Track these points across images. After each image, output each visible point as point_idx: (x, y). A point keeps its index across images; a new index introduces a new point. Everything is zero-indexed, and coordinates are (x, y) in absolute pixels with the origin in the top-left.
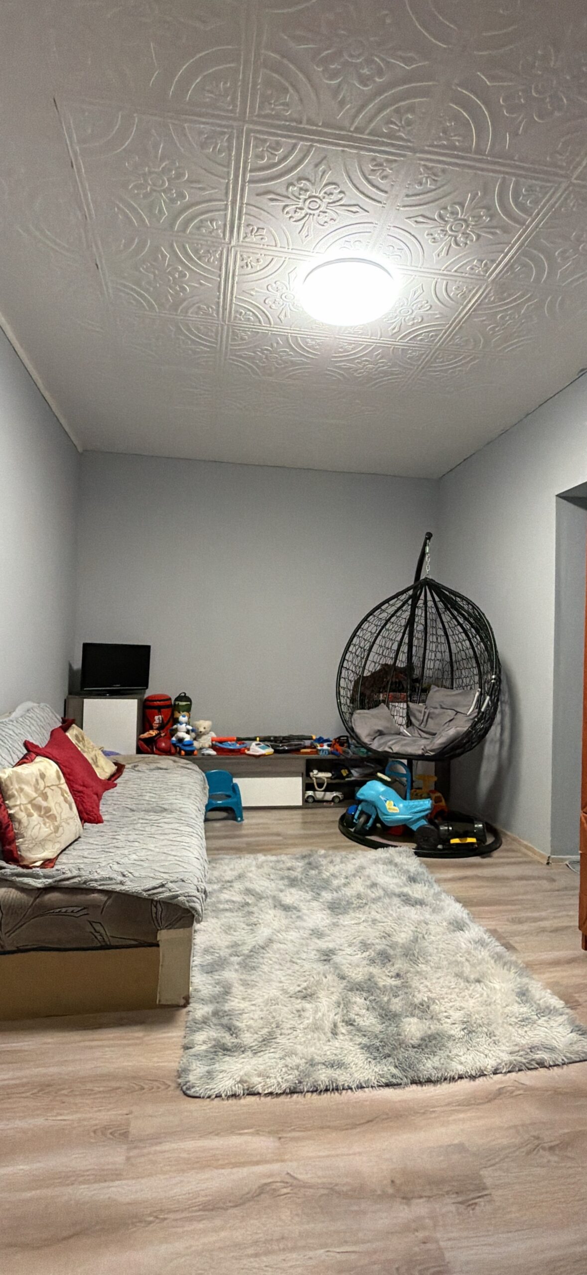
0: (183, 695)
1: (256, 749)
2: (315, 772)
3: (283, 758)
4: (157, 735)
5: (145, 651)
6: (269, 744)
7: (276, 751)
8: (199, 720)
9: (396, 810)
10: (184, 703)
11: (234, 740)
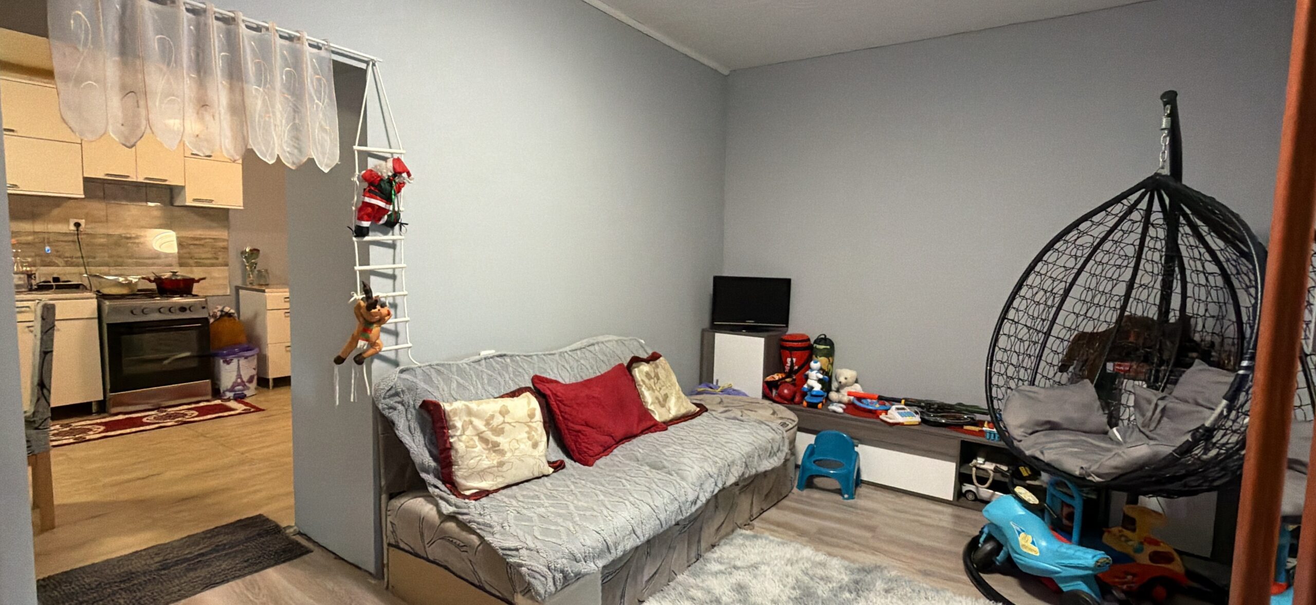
0: (823, 336)
1: (894, 415)
2: (980, 460)
3: (931, 434)
4: (779, 380)
5: (785, 284)
6: (916, 409)
7: (924, 421)
8: (841, 368)
9: (1034, 551)
10: (822, 347)
11: (875, 399)
